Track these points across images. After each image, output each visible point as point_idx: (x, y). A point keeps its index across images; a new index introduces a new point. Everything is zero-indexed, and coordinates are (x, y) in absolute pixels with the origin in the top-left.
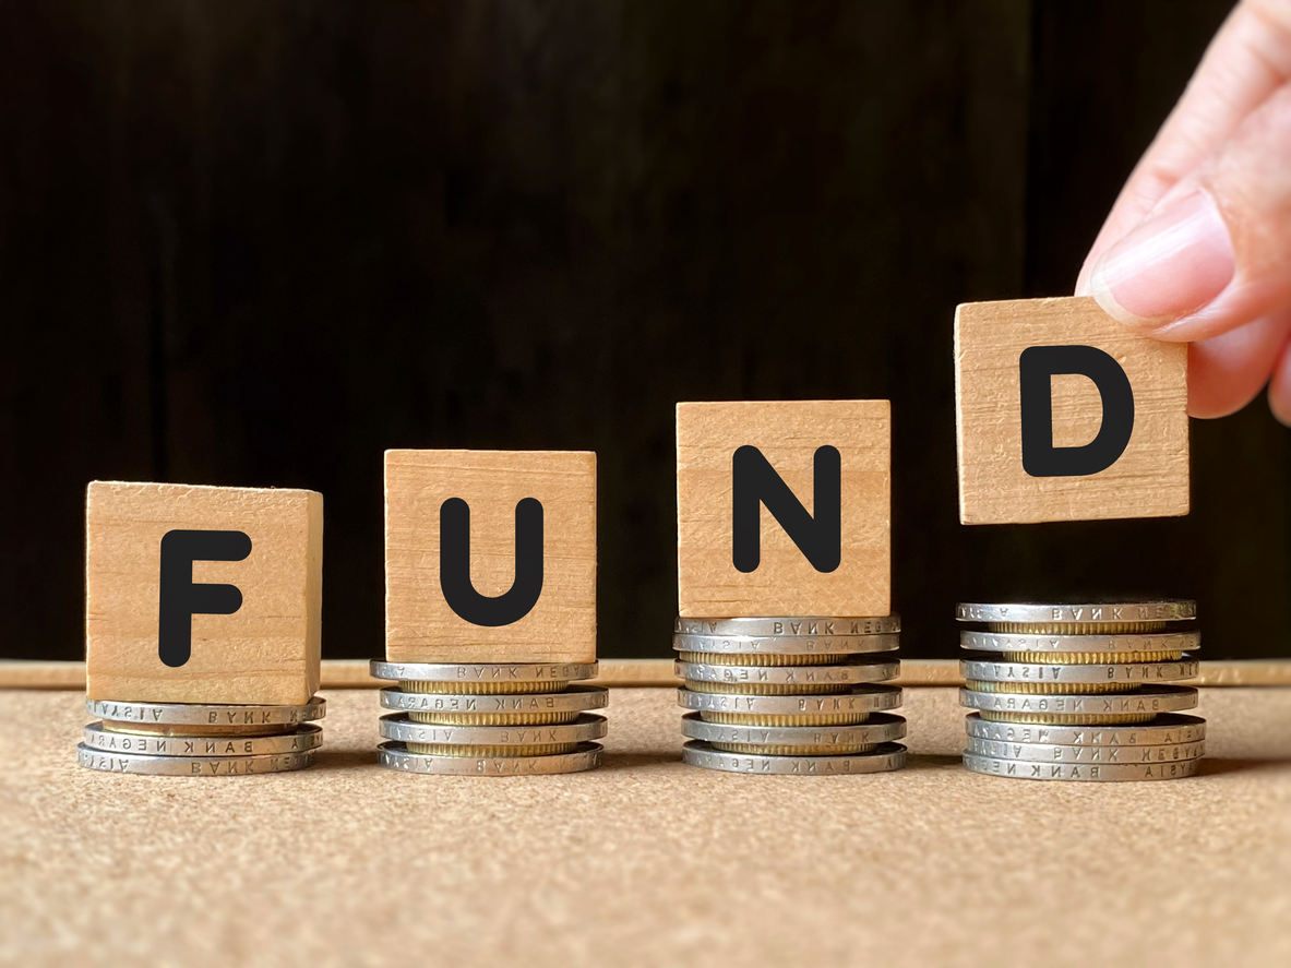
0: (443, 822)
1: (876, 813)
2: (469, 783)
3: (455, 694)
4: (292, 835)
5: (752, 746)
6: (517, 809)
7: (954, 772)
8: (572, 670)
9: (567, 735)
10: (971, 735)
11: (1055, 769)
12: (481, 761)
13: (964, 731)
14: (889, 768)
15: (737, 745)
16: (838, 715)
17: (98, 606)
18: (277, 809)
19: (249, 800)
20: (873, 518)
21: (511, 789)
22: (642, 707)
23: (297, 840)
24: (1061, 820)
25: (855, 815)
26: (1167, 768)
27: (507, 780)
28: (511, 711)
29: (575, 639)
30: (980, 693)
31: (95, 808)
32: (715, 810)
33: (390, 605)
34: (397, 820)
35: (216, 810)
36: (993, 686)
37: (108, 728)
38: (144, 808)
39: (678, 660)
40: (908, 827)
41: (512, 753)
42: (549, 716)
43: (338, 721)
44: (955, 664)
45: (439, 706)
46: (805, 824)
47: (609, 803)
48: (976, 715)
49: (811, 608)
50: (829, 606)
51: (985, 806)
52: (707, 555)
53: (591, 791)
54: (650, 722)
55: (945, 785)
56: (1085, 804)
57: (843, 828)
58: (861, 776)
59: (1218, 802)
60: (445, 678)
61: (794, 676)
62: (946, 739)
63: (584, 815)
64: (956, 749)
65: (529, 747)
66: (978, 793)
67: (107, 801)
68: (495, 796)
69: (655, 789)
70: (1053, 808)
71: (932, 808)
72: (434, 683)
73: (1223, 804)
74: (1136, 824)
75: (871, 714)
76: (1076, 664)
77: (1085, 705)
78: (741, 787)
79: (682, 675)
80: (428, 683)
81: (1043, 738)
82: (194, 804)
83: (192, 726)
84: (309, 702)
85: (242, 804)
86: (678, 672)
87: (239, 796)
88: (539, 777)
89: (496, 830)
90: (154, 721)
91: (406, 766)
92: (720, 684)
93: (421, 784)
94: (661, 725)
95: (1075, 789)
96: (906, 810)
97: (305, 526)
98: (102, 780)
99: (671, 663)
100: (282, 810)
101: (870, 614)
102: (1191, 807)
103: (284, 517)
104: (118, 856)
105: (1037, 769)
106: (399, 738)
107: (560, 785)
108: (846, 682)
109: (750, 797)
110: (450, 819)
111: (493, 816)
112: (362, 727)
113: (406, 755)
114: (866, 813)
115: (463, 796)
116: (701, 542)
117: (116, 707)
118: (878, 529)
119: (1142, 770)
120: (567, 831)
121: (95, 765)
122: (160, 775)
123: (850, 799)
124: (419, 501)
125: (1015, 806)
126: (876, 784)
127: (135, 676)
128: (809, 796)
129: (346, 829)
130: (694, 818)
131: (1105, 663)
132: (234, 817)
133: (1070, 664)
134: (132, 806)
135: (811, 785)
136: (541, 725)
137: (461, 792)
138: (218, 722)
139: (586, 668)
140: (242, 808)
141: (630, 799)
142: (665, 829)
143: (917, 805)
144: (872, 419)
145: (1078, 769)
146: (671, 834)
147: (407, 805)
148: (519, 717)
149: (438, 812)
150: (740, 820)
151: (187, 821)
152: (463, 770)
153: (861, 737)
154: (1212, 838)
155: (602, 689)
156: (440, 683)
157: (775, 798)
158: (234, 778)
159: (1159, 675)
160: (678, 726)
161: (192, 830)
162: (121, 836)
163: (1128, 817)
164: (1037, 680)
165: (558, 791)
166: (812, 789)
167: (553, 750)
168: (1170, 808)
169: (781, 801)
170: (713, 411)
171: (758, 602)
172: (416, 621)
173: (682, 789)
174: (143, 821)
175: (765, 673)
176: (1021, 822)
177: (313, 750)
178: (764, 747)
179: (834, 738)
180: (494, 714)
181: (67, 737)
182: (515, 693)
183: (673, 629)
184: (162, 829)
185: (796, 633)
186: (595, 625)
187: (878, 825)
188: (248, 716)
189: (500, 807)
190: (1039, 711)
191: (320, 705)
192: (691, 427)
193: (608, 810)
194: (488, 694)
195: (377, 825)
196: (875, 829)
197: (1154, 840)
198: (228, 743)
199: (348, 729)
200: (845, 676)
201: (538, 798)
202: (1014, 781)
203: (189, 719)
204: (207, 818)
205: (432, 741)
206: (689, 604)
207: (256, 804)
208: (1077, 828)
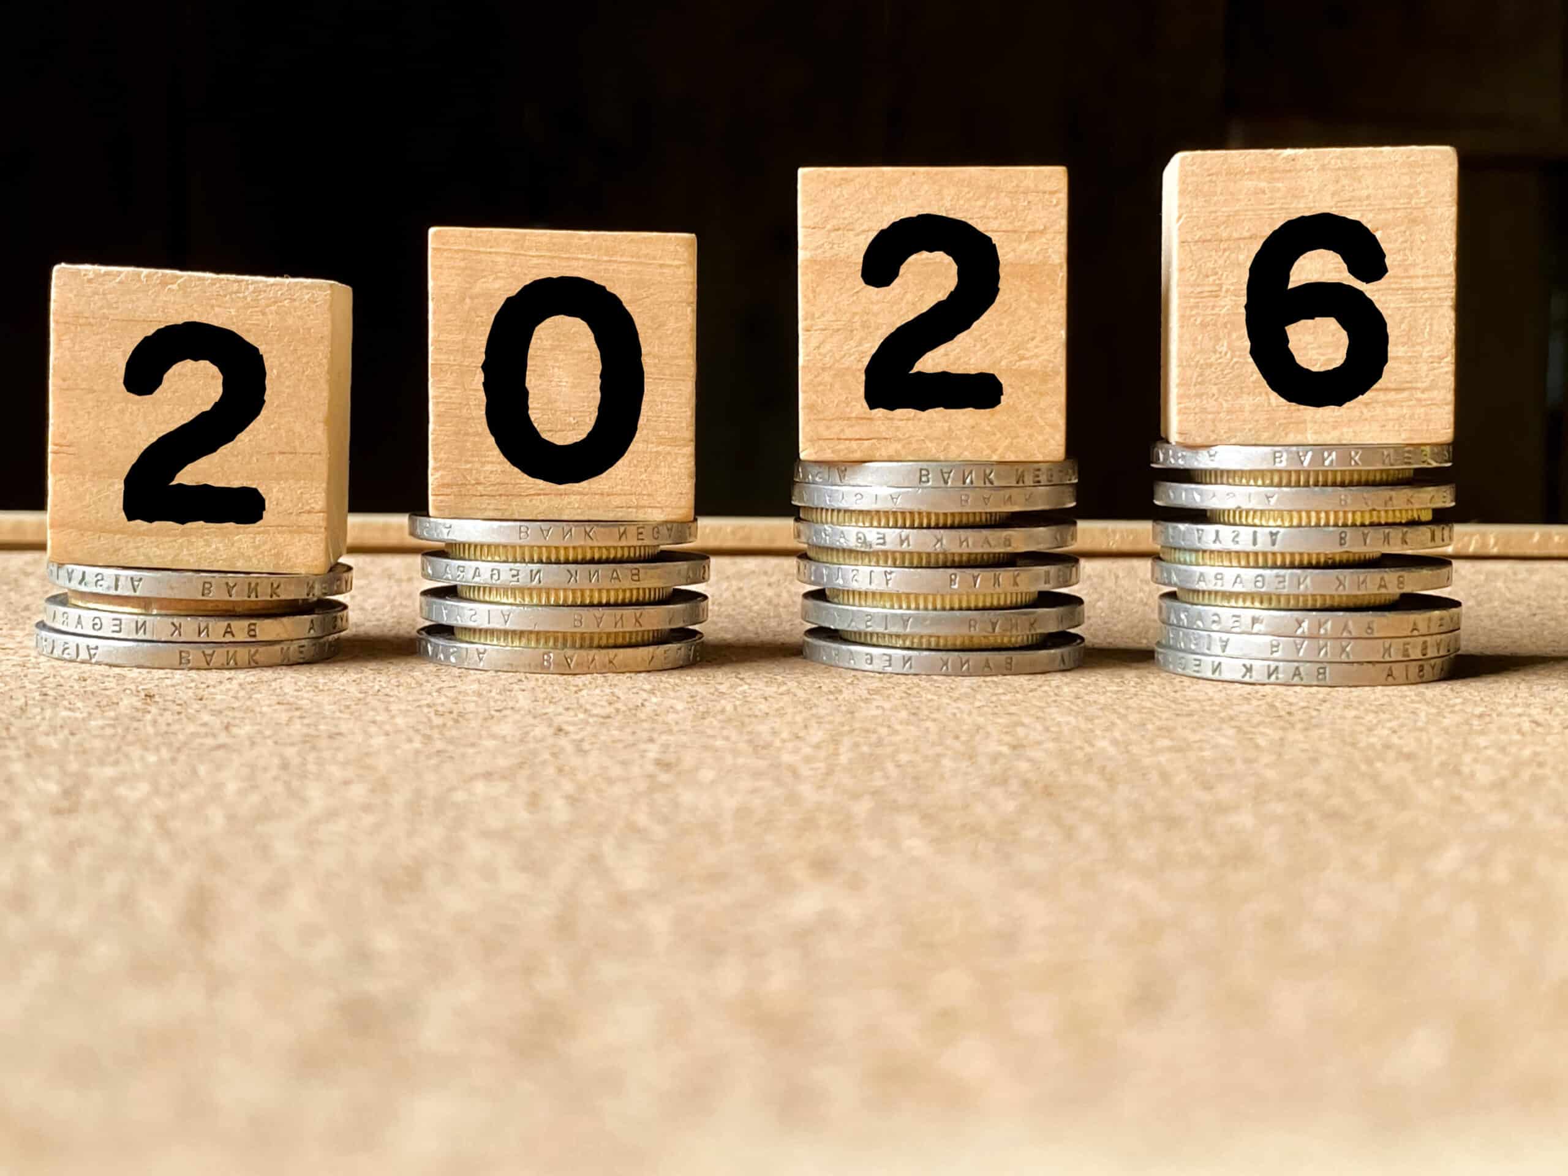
0: (494, 737)
1: (1047, 729)
2: (532, 684)
3: (515, 562)
4: (299, 754)
5: (891, 636)
6: (591, 720)
7: (1145, 672)
8: (664, 530)
9: (657, 618)
10: (1166, 622)
11: (1272, 669)
12: (548, 654)
13: (1156, 616)
14: (1062, 667)
15: (872, 634)
16: (999, 594)
17: (63, 436)
18: (284, 717)
19: (249, 703)
20: (1044, 327)
21: (584, 692)
22: (754, 582)
23: (304, 763)
24: (1282, 739)
25: (1021, 731)
26: (1414, 668)
27: (580, 680)
28: (586, 585)
29: (668, 490)
30: (1180, 566)
31: (48, 713)
32: (842, 724)
33: (433, 440)
34: (436, 734)
35: (206, 717)
36: (1194, 555)
37: (73, 601)
38: (112, 714)
39: (798, 519)
40: (1088, 749)
41: (587, 642)
42: (635, 592)
43: (371, 597)
44: (1144, 527)
45: (495, 577)
46: (957, 745)
47: (708, 712)
48: (1172, 596)
49: (966, 449)
50: (988, 447)
51: (1184, 720)
52: (836, 375)
53: (686, 696)
54: (762, 602)
55: (1133, 690)
56: (1312, 717)
57: (1005, 749)
58: (1028, 677)
59: (1481, 716)
60: (503, 540)
61: (944, 541)
62: (1132, 627)
63: (675, 729)
64: (1144, 641)
65: (609, 634)
66: (1174, 701)
67: (66, 703)
68: (563, 702)
69: (766, 695)
70: (1271, 723)
71: (1118, 722)
72: (489, 546)
73: (1487, 719)
74: (1379, 747)
75: (1041, 593)
76: (1299, 526)
77: (1312, 581)
78: (877, 692)
79: (803, 539)
80: (482, 546)
81: (1257, 627)
82: (178, 708)
83: (181, 600)
84: (331, 570)
85: (239, 709)
86: (798, 535)
87: (236, 698)
88: (621, 676)
89: (562, 749)
90: (131, 593)
91: (453, 659)
92: (851, 551)
93: (470, 684)
94: (777, 606)
95: (1299, 695)
96: (1083, 725)
97: (326, 331)
98: (63, 673)
99: (790, 522)
100: (290, 719)
101: (1040, 458)
102: (1446, 722)
103: (301, 318)
104: (68, 782)
105: (1249, 669)
106: (445, 621)
107: (647, 687)
108: (1009, 550)
109: (887, 705)
110: (504, 733)
111: (560, 730)
112: (401, 605)
113: (453, 643)
114: (1035, 730)
115: (523, 701)
116: (827, 359)
117: (84, 573)
118: (1051, 342)
119: (1380, 671)
120: (653, 751)
121: (57, 652)
122: (138, 667)
123: (1013, 709)
124: (472, 298)
125: (1222, 720)
126: (1046, 688)
127: (110, 532)
128: (960, 704)
129: (370, 746)
130: (817, 735)
131: (1336, 525)
132: (227, 728)
133: (1291, 526)
134: (97, 710)
135: (963, 690)
136: (624, 604)
137: (520, 696)
138: (214, 595)
139: (682, 528)
140: (237, 714)
141: (735, 708)
142: (779, 749)
143: (1098, 717)
144: (1045, 192)
145: (1301, 669)
146: (786, 758)
147: (451, 712)
148: (596, 595)
149: (489, 723)
150: (874, 738)
151: (166, 733)
152: (524, 666)
153: (1027, 625)
154: (1478, 767)
155: (702, 556)
156: (497, 546)
157: (918, 708)
158: (233, 672)
159: (1404, 542)
160: (798, 608)
161: (170, 745)
162: (76, 753)
163: (1368, 736)
164: (1250, 548)
165: (645, 695)
166: (966, 695)
167: (639, 639)
168: (1420, 724)
169: (926, 712)
170: (845, 180)
171: (899, 440)
172: (467, 462)
173: (801, 694)
174: (109, 731)
175: (907, 538)
176: (1231, 743)
177: (336, 636)
178: (904, 637)
179: (994, 625)
180: (565, 590)
181: (26, 614)
182: (592, 561)
183: (792, 477)
184: (130, 744)
185: (946, 482)
186: (693, 469)
187: (1051, 745)
188: (252, 589)
189: (569, 717)
190: (1254, 590)
191: (345, 575)
192: (816, 201)
193: (706, 722)
194: (558, 562)
195: (410, 740)
196: (1046, 751)
197: (1404, 769)
198: (226, 624)
199: (383, 607)
200: (1008, 542)
201: (619, 705)
202: (1220, 685)
203: (176, 591)
204: (191, 728)
205: (485, 625)
206: (812, 441)
207: (258, 709)
208: (1303, 751)
